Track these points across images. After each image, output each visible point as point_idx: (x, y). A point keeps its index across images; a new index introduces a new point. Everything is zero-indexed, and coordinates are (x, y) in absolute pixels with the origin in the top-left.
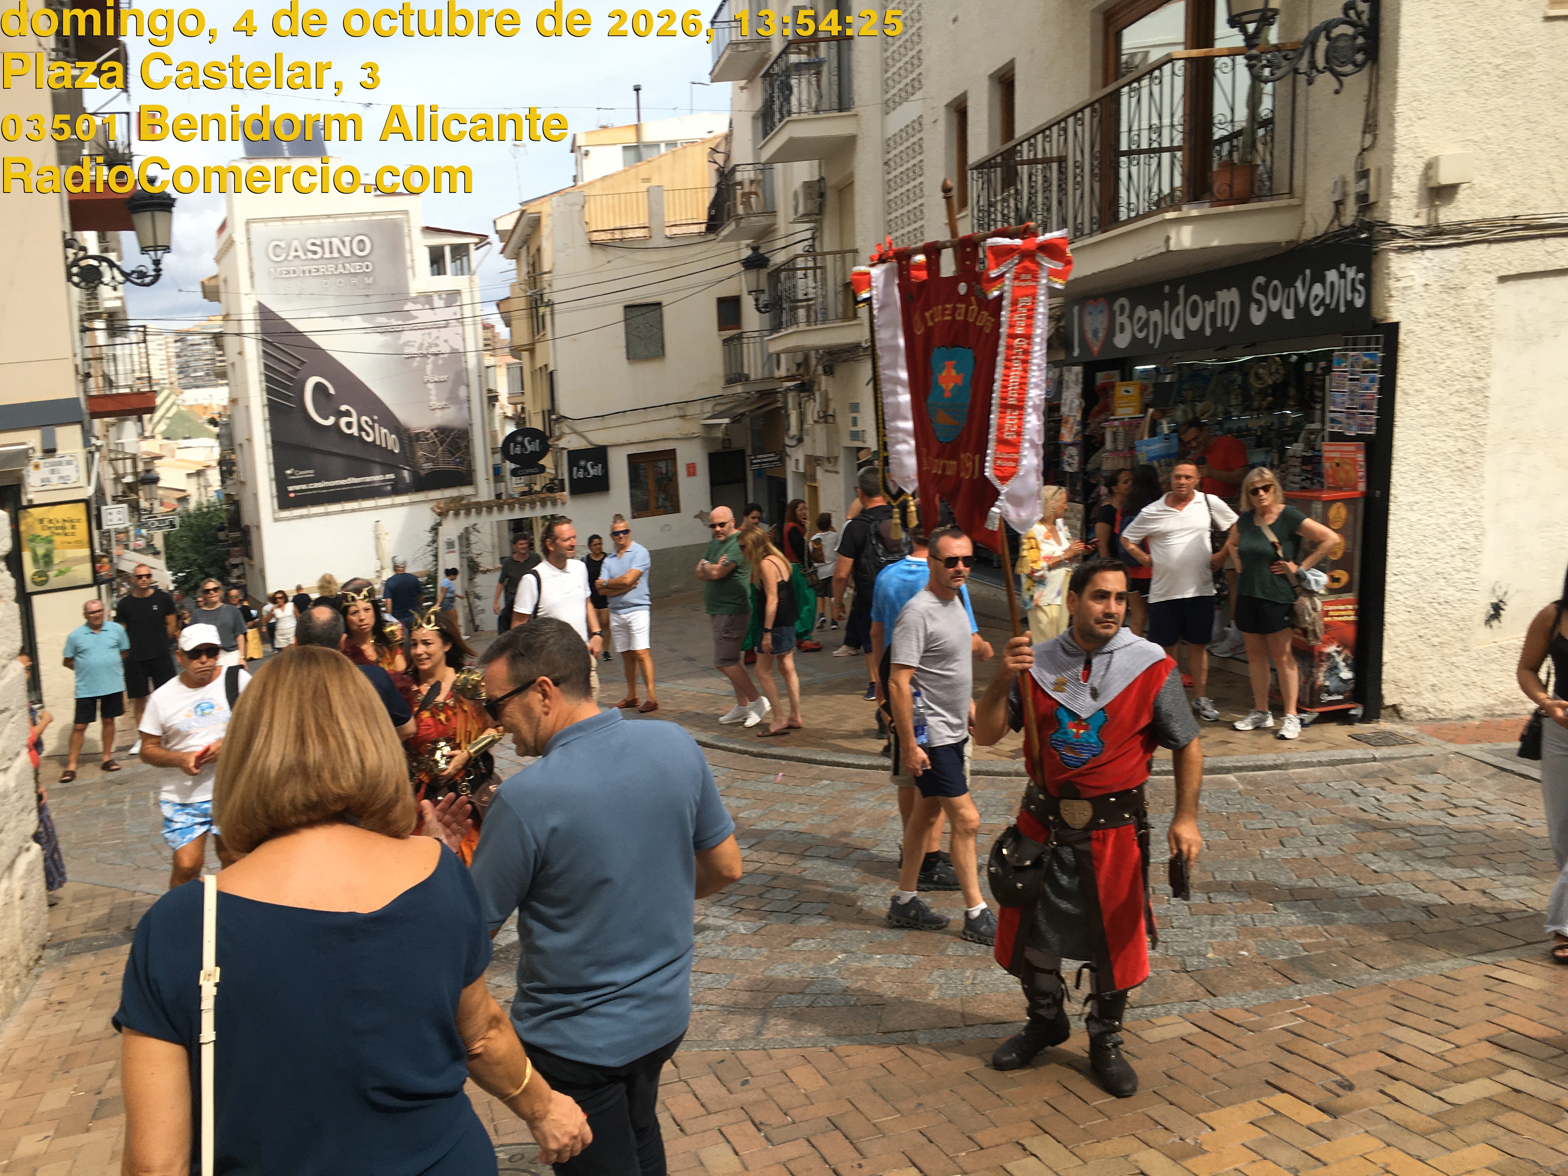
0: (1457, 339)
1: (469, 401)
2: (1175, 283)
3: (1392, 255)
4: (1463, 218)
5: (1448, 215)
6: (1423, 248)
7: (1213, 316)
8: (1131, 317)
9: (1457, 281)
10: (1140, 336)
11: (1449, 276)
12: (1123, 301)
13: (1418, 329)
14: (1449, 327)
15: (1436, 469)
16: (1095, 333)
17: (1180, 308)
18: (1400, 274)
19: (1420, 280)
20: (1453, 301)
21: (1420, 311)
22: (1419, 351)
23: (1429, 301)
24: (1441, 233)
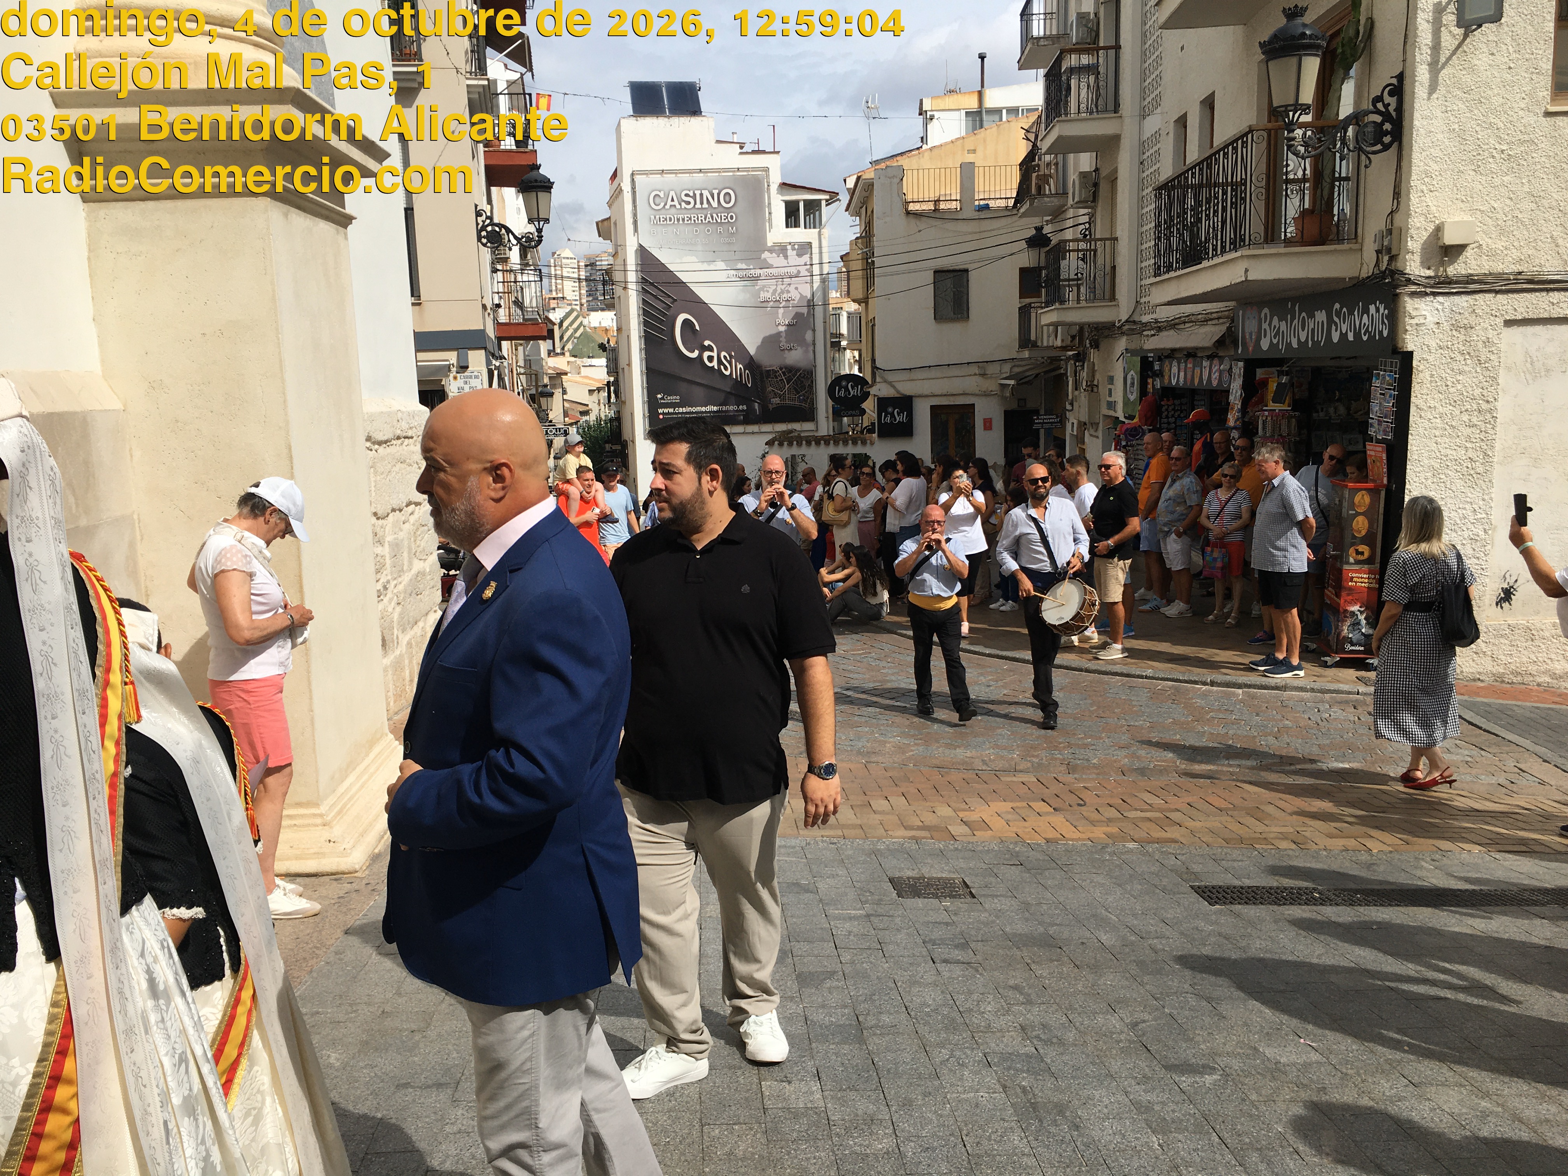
0: (1467, 368)
1: (814, 344)
2: (1294, 300)
3: (1407, 299)
4: (1470, 271)
5: (1456, 269)
6: (1435, 294)
7: (1313, 330)
8: (1270, 325)
9: (1466, 322)
10: (1275, 341)
11: (1458, 317)
12: (1266, 310)
13: (1431, 358)
14: (1459, 357)
15: (1446, 471)
16: (1251, 334)
17: (1296, 321)
18: (1414, 313)
19: (1431, 319)
20: (1462, 338)
21: (1433, 344)
22: (1432, 376)
23: (1441, 336)
24: (1450, 283)
